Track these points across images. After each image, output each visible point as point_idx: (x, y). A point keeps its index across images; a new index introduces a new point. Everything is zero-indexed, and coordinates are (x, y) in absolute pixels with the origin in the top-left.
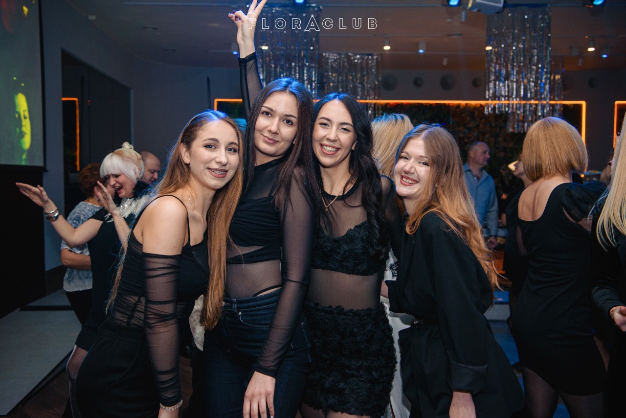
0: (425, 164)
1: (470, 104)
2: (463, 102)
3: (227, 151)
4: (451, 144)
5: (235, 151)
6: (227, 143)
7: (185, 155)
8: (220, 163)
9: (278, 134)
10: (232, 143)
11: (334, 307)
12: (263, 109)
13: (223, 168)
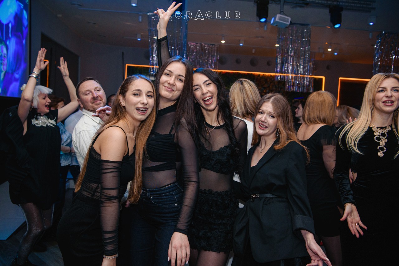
0: (273, 117)
1: (265, 75)
2: (262, 73)
3: (147, 97)
4: (287, 105)
5: (151, 97)
6: (147, 92)
7: (122, 101)
8: (143, 103)
9: (174, 86)
10: (149, 92)
11: (207, 190)
12: (166, 71)
13: (145, 107)
